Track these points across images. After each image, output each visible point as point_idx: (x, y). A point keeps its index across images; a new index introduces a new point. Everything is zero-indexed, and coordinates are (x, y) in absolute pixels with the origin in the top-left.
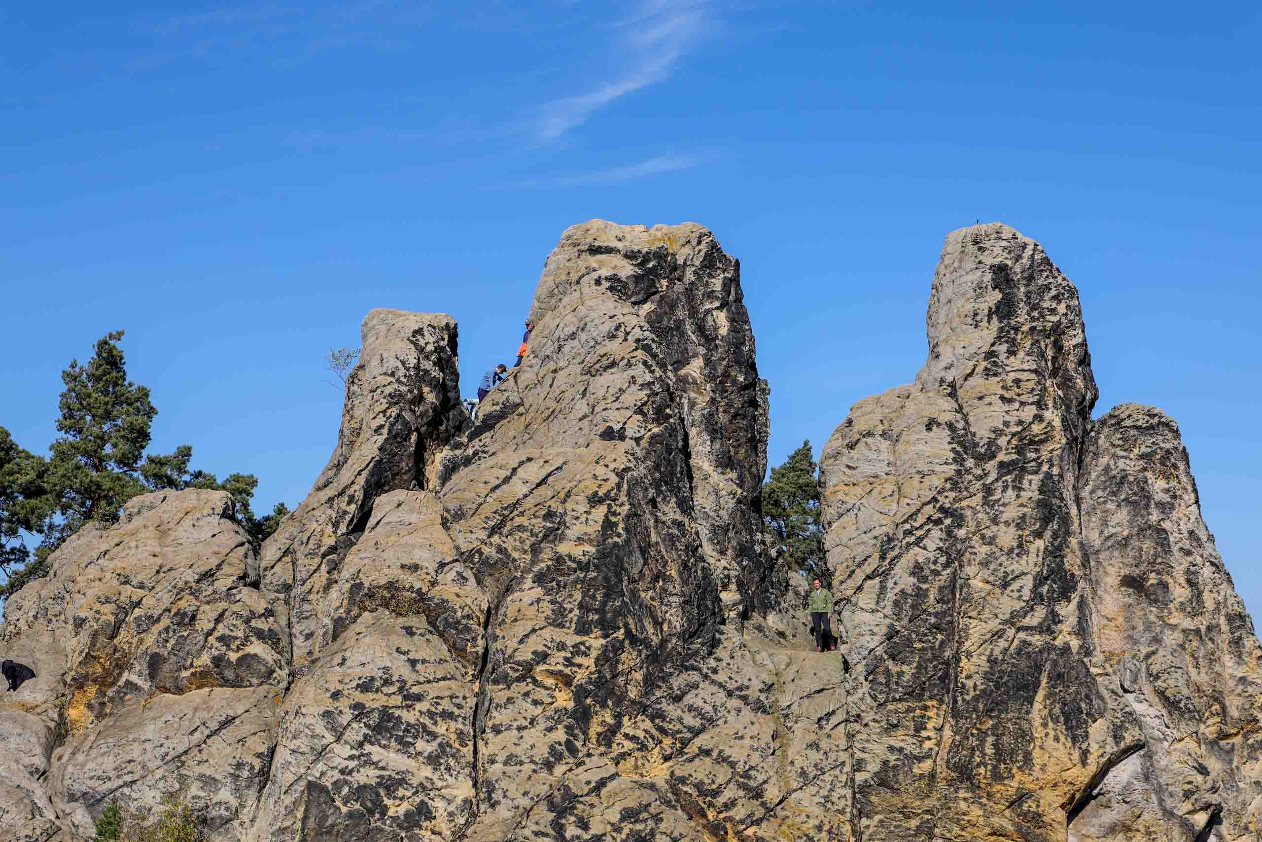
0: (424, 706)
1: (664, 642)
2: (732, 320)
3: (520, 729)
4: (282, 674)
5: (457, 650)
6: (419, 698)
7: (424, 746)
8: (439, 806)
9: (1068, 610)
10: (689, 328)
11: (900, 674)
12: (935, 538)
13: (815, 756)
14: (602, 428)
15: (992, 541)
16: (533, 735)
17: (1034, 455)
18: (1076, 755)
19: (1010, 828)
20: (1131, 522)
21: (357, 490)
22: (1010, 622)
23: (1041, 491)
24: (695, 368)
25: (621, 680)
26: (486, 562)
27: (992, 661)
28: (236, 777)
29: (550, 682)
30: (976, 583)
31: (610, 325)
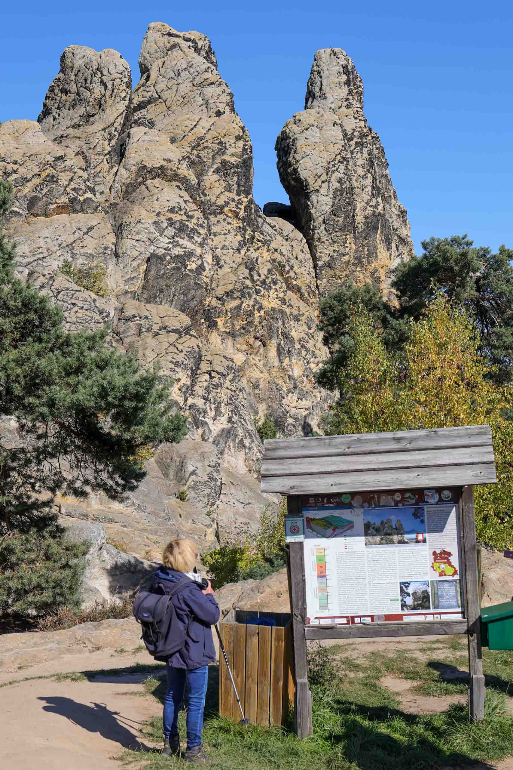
0: (194, 221)
3: (225, 234)
5: (194, 200)
6: (191, 217)
7: (197, 239)
8: (206, 265)
11: (338, 221)
12: (342, 168)
14: (215, 110)
15: (357, 172)
16: (230, 237)
17: (365, 140)
21: (118, 125)
22: (367, 203)
26: (193, 161)
27: (365, 218)
29: (230, 215)
30: (356, 188)
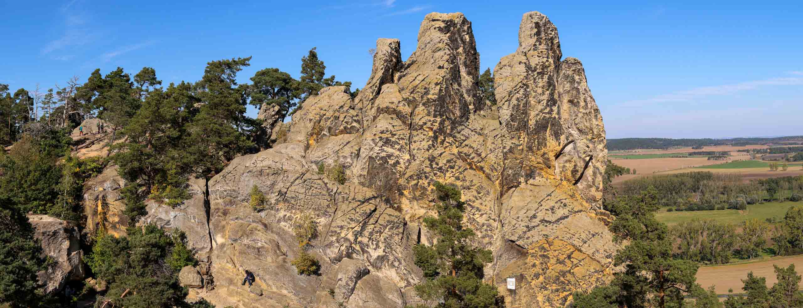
0: (396, 137)
1: (455, 119)
2: (470, 37)
3: (421, 141)
4: (361, 130)
5: (404, 123)
6: (395, 135)
7: (397, 146)
8: (401, 161)
9: (555, 108)
10: (459, 40)
11: (514, 125)
12: (522, 90)
13: (493, 146)
14: (438, 66)
15: (536, 92)
16: (424, 143)
17: (546, 70)
18: (557, 144)
19: (542, 162)
20: (570, 87)
21: (378, 84)
22: (541, 111)
23: (548, 79)
24: (461, 50)
25: (445, 128)
26: (410, 101)
27: (536, 121)
28: (351, 156)
29: (427, 130)
30: (532, 102)
31: (439, 40)
